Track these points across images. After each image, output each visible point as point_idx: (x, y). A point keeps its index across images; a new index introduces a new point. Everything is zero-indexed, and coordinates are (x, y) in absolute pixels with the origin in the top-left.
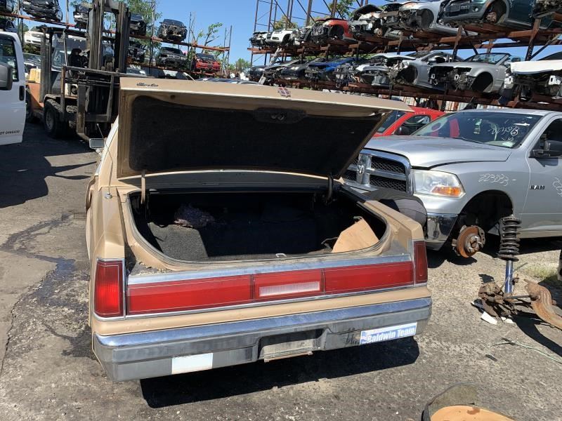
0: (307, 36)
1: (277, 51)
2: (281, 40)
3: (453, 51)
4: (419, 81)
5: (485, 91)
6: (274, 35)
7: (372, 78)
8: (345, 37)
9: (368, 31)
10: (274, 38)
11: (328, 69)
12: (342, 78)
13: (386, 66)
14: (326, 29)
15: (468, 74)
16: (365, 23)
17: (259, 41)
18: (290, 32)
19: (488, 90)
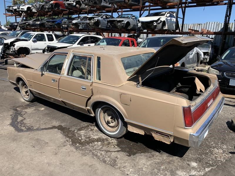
0: (40, 8)
1: (23, 15)
2: (26, 10)
3: (111, 13)
4: (101, 26)
5: (128, 28)
6: (21, 7)
7: (79, 26)
8: (61, 8)
9: (74, 6)
10: (21, 9)
11: (57, 23)
12: (66, 26)
13: (88, 21)
14: (52, 5)
15: (123, 22)
16: (73, 2)
17: (12, 10)
18: (30, 6)
19: (129, 28)
